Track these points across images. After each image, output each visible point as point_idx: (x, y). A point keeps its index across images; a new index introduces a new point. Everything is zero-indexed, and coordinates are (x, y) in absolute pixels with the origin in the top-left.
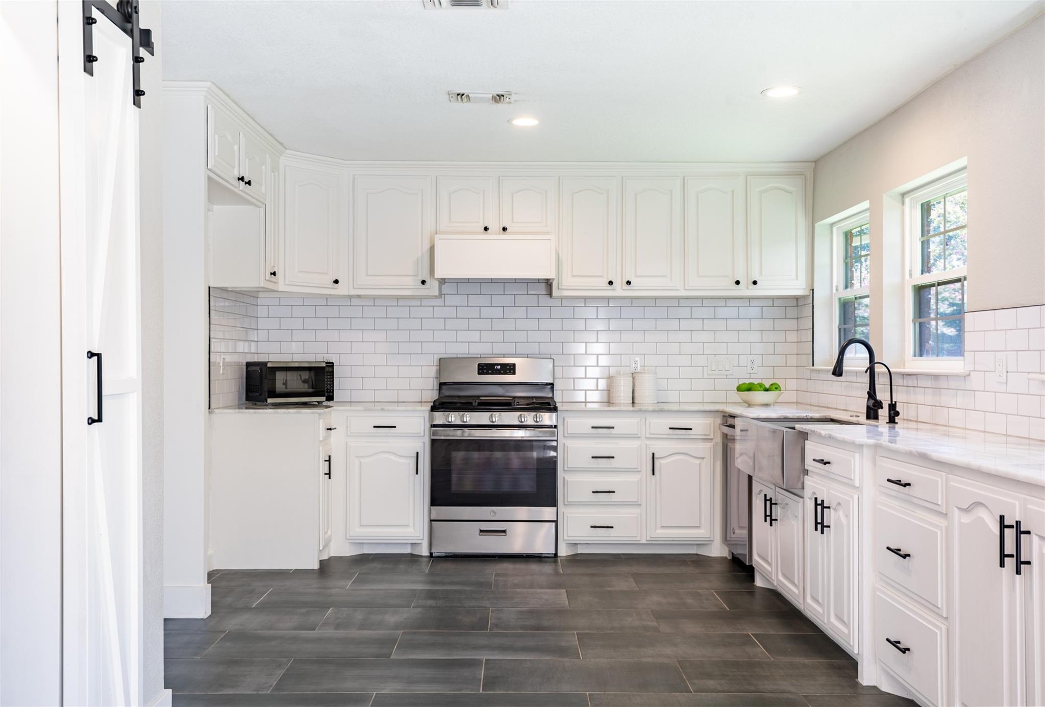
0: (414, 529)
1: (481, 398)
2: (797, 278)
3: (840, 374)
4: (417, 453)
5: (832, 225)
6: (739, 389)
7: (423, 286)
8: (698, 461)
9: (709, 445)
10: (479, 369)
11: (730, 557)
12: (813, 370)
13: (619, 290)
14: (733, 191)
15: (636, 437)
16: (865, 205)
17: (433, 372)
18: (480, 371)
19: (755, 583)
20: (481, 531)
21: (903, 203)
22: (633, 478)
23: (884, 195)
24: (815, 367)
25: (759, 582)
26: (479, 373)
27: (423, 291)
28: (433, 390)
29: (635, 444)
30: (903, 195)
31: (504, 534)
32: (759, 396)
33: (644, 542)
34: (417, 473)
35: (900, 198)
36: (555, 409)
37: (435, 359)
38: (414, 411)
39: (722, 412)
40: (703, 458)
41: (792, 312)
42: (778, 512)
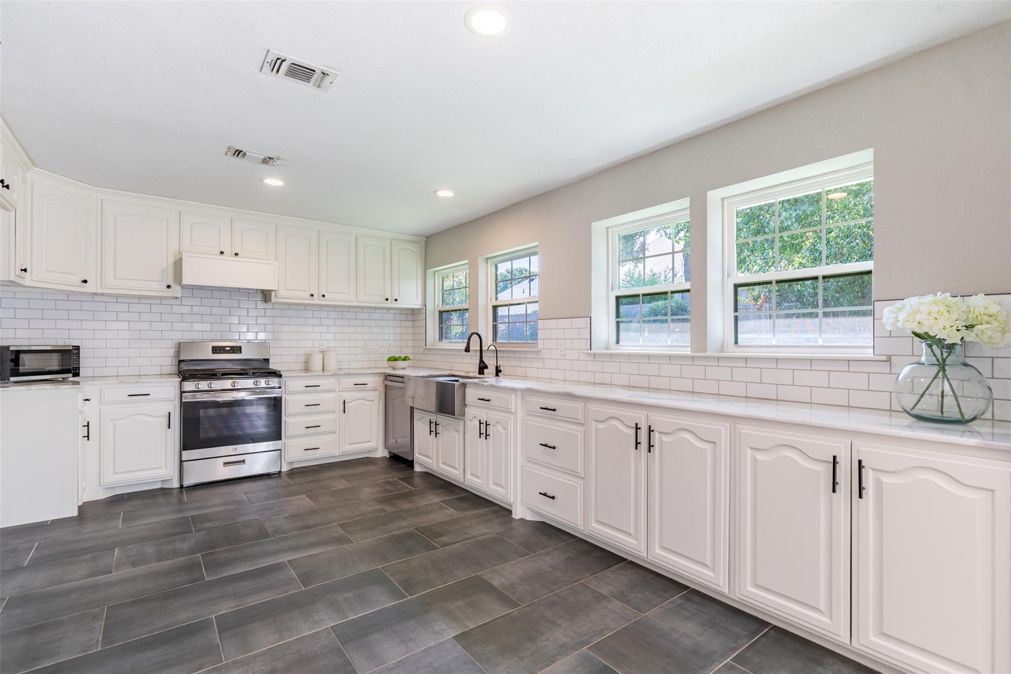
0: (166, 469)
1: (216, 370)
2: (417, 299)
3: (469, 351)
4: (170, 413)
5: (435, 272)
6: (389, 360)
7: (168, 290)
8: (370, 403)
9: (377, 393)
10: (213, 350)
11: (388, 456)
12: (426, 349)
13: (316, 300)
14: (384, 248)
15: (333, 391)
16: (467, 261)
17: (172, 352)
18: (214, 352)
19: (415, 470)
20: (225, 463)
21: (487, 263)
22: (332, 416)
23: (479, 258)
24: (427, 347)
25: (417, 468)
26: (213, 353)
27: (169, 293)
28: (171, 365)
29: (332, 395)
30: (487, 259)
31: (243, 463)
32: (401, 364)
33: (338, 454)
34: (169, 428)
35: (486, 260)
36: (280, 376)
37: (173, 343)
38: (167, 381)
39: (385, 373)
40: (373, 401)
41: (410, 317)
42: (440, 429)
